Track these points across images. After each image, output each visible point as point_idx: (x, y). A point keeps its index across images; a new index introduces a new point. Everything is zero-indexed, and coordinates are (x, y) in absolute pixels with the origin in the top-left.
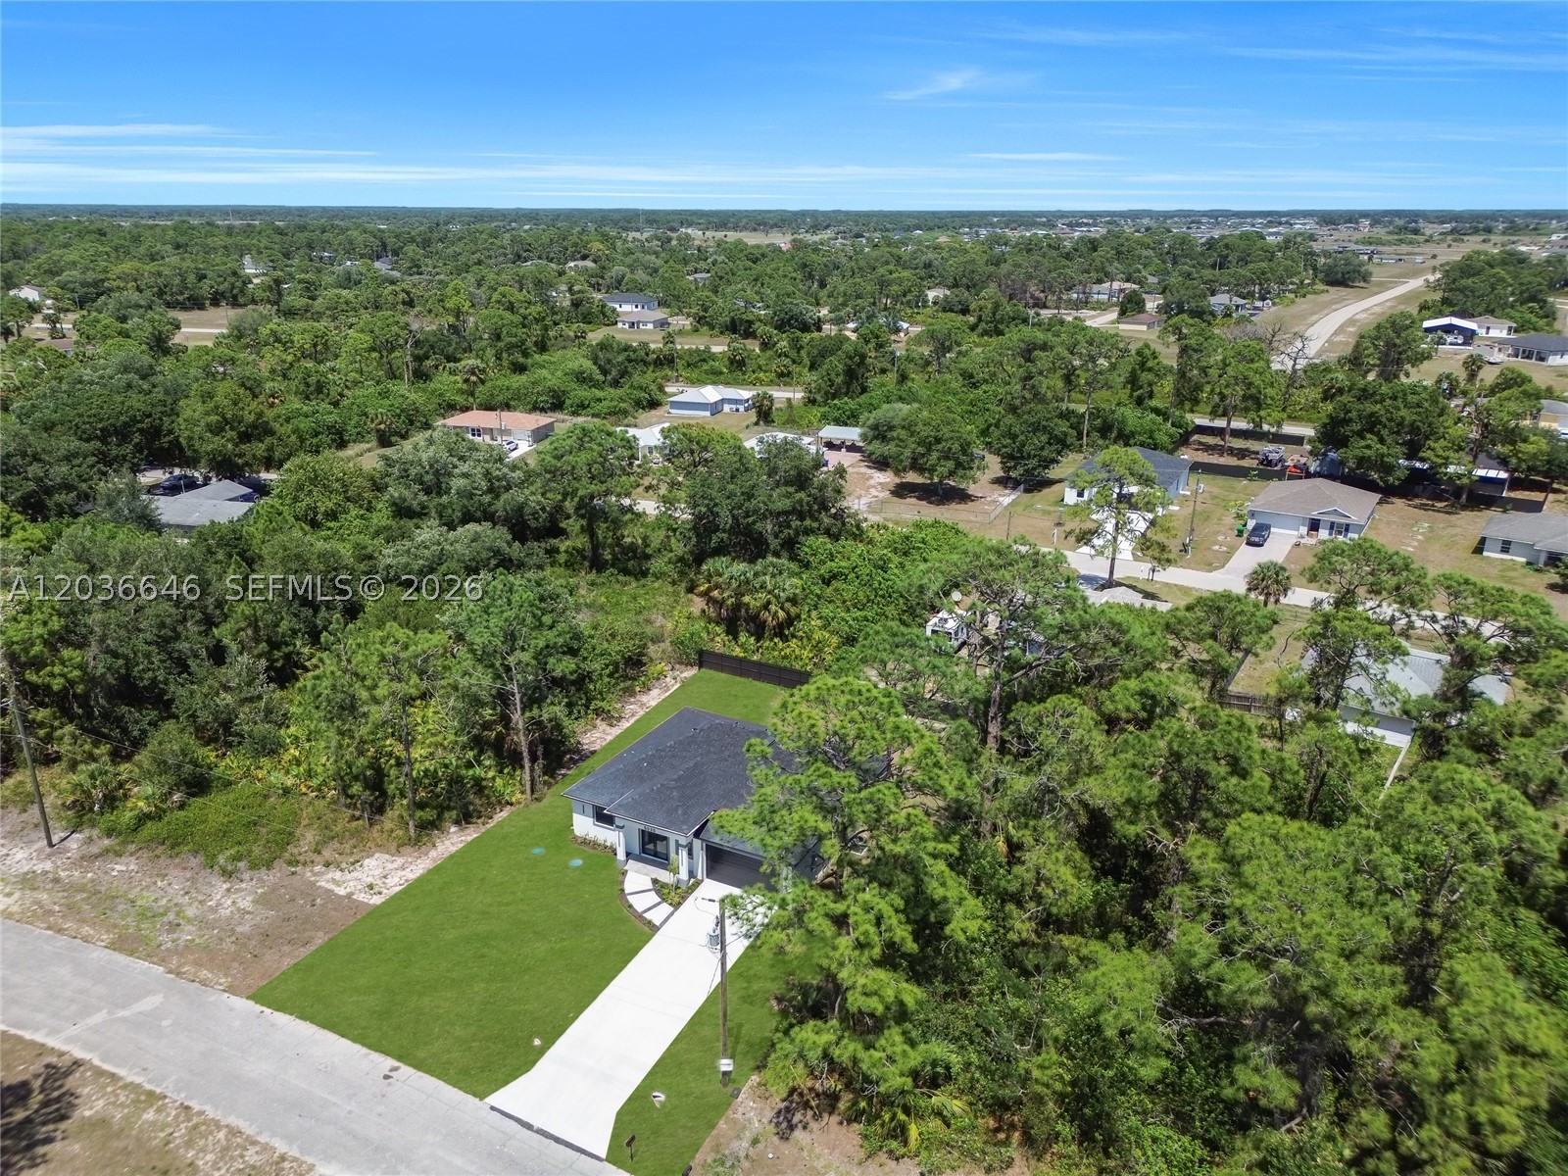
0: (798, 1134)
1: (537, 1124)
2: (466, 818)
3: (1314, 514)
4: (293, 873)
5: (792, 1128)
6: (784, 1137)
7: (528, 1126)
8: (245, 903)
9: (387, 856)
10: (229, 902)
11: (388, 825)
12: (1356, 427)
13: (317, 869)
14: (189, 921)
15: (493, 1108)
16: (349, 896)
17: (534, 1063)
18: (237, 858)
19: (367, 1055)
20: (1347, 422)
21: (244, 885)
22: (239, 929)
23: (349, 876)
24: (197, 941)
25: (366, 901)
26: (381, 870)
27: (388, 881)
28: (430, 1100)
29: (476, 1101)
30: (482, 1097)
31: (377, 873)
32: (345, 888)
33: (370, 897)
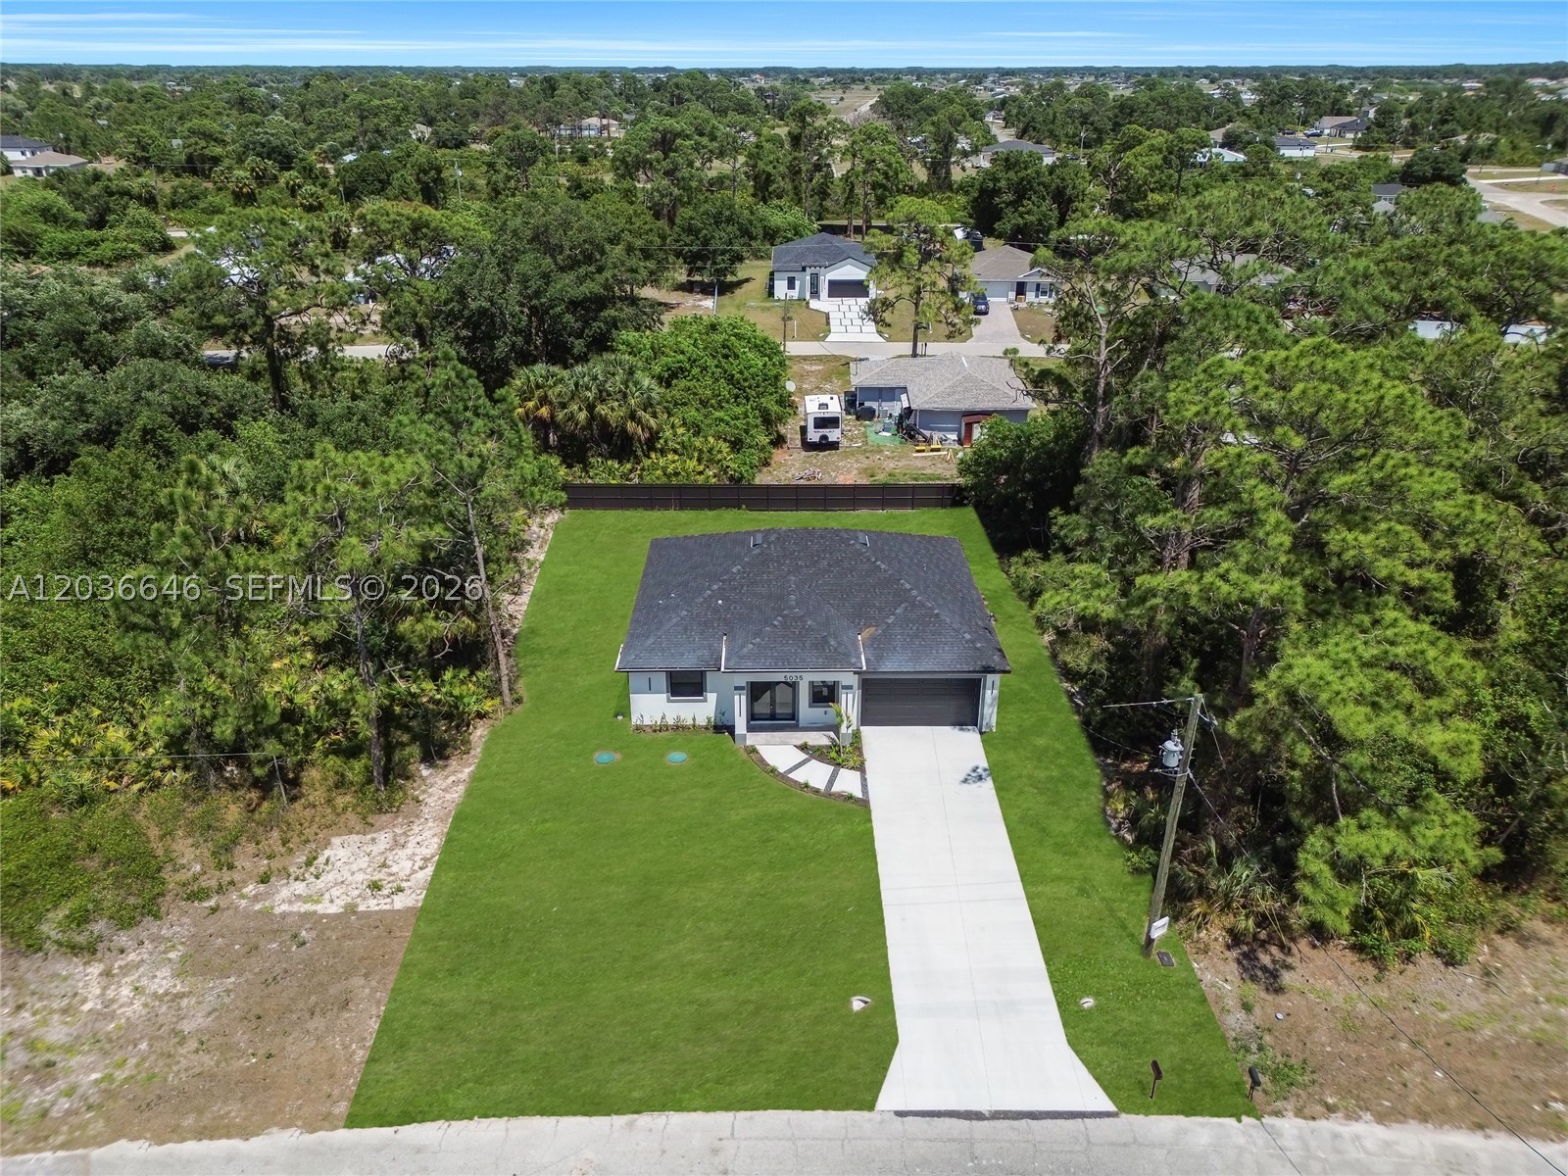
0: (1287, 977)
1: (984, 1107)
2: (436, 753)
3: (1021, 278)
4: (214, 910)
5: (1274, 975)
6: (1279, 990)
7: (977, 1116)
8: (163, 981)
9: (355, 838)
10: (126, 992)
11: (317, 795)
12: (1009, 197)
13: (250, 889)
14: (69, 1049)
15: (900, 1114)
16: (351, 909)
17: (893, 1026)
18: (81, 919)
19: (631, 1125)
20: (997, 192)
21: (132, 957)
22: (187, 1027)
23: (320, 884)
24: (120, 1075)
25: (387, 907)
26: (367, 858)
27: (394, 869)
28: (800, 1143)
29: (866, 1114)
30: (870, 1106)
31: (365, 865)
32: (332, 901)
33: (388, 900)
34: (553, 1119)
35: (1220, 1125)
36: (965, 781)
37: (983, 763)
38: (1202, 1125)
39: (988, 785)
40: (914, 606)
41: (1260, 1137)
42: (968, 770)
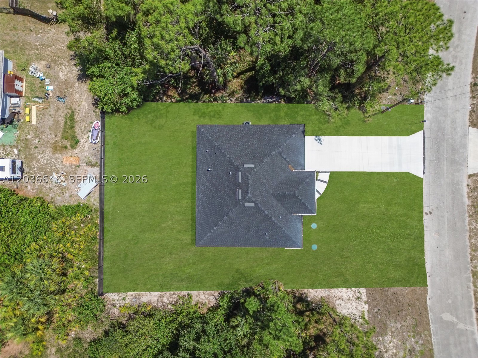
1: (422, 157)
7: (424, 159)
8: (388, 337)
10: (391, 345)
14: (405, 349)
15: (424, 173)
16: (366, 302)
19: (426, 227)
22: (400, 327)
23: (357, 313)
24: (412, 334)
25: (365, 294)
26: (347, 304)
27: (351, 296)
28: (431, 193)
29: (424, 180)
30: (423, 179)
31: (350, 304)
32: (364, 308)
33: (363, 294)
34: (425, 242)
35: (426, 111)
36: (321, 143)
37: (314, 137)
38: (426, 115)
39: (322, 138)
40: (283, 151)
41: (429, 104)
42: (316, 142)
